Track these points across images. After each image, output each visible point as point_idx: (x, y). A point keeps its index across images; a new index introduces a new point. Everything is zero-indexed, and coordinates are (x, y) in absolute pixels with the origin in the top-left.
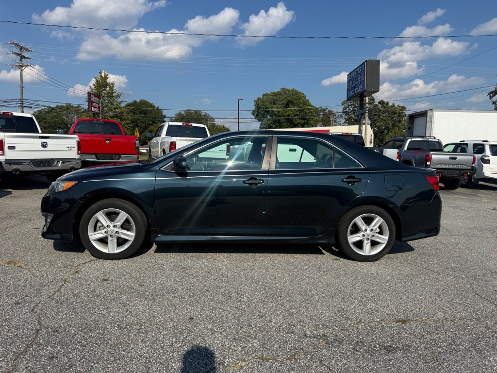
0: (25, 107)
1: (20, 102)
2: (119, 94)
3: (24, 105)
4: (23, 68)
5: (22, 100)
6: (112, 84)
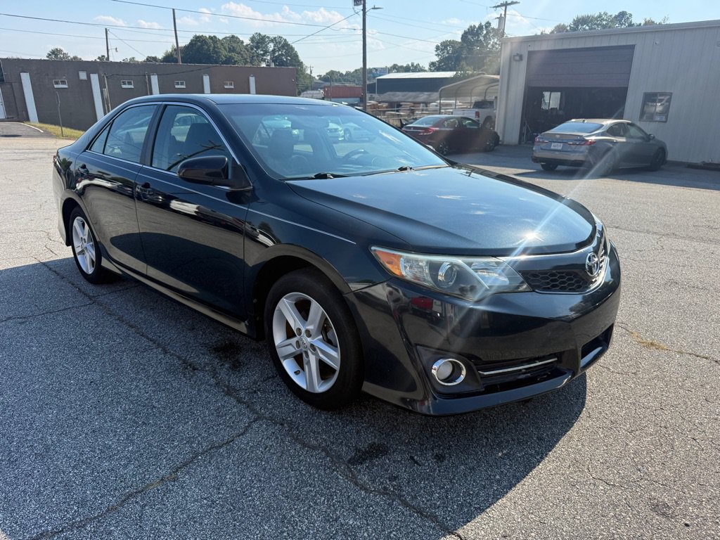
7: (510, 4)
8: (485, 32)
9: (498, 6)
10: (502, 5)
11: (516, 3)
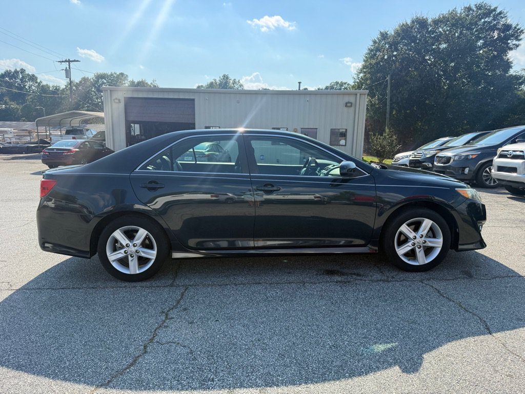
7: (72, 61)
8: (21, 76)
9: (63, 62)
10: (66, 61)
11: (77, 61)
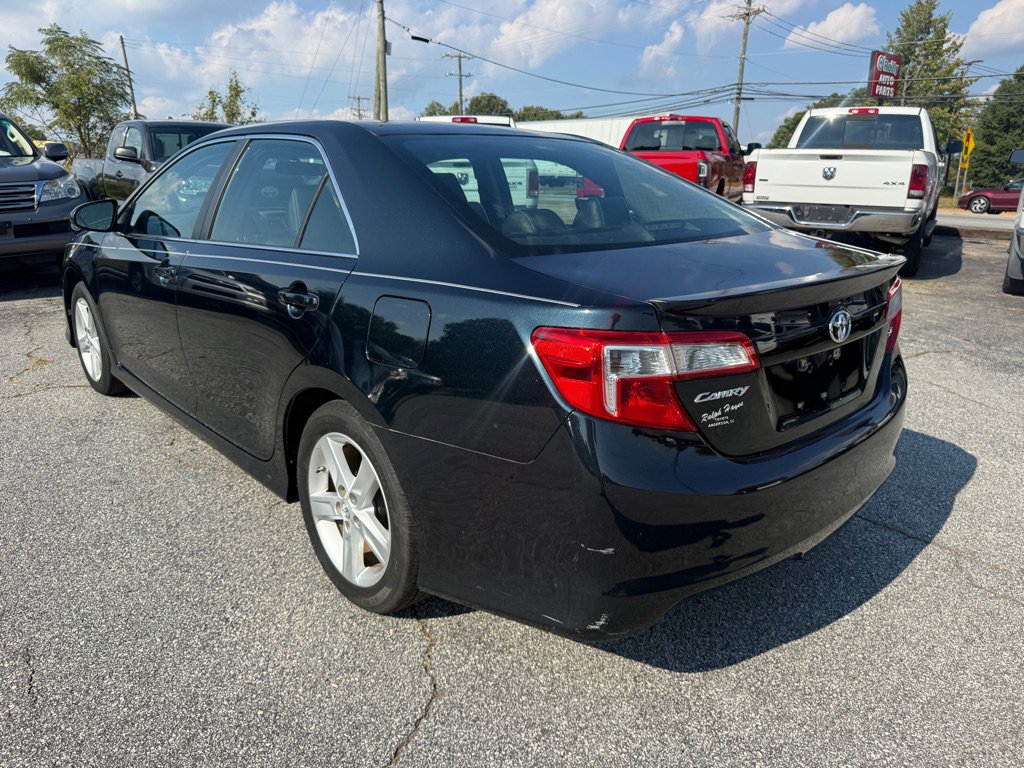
0: (744, 99)
1: (735, 91)
2: (958, 44)
3: (743, 96)
4: (751, 18)
5: (740, 86)
6: (942, 20)
